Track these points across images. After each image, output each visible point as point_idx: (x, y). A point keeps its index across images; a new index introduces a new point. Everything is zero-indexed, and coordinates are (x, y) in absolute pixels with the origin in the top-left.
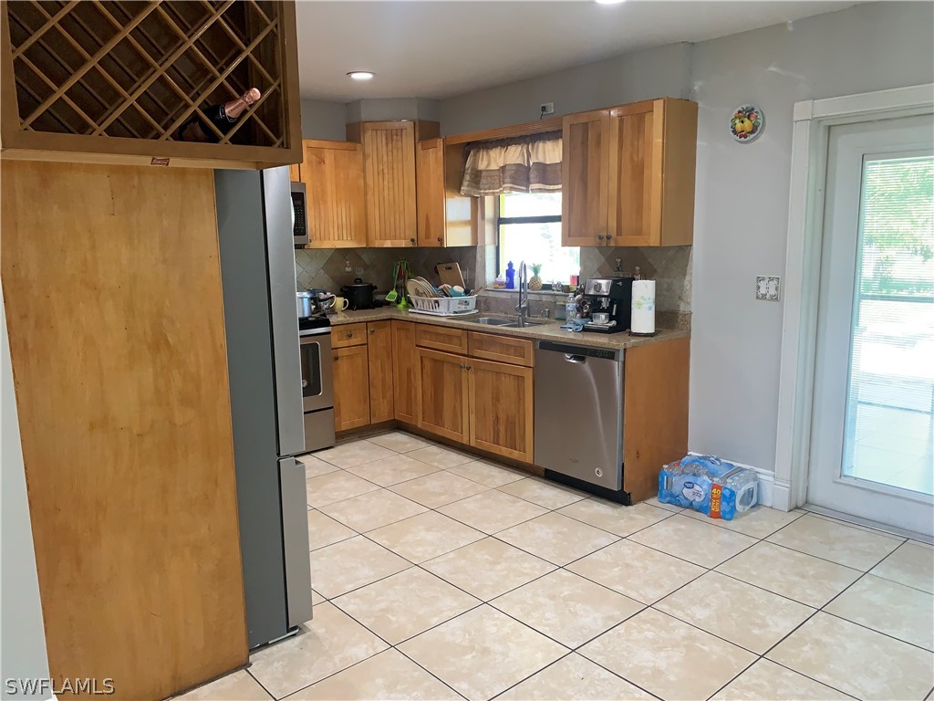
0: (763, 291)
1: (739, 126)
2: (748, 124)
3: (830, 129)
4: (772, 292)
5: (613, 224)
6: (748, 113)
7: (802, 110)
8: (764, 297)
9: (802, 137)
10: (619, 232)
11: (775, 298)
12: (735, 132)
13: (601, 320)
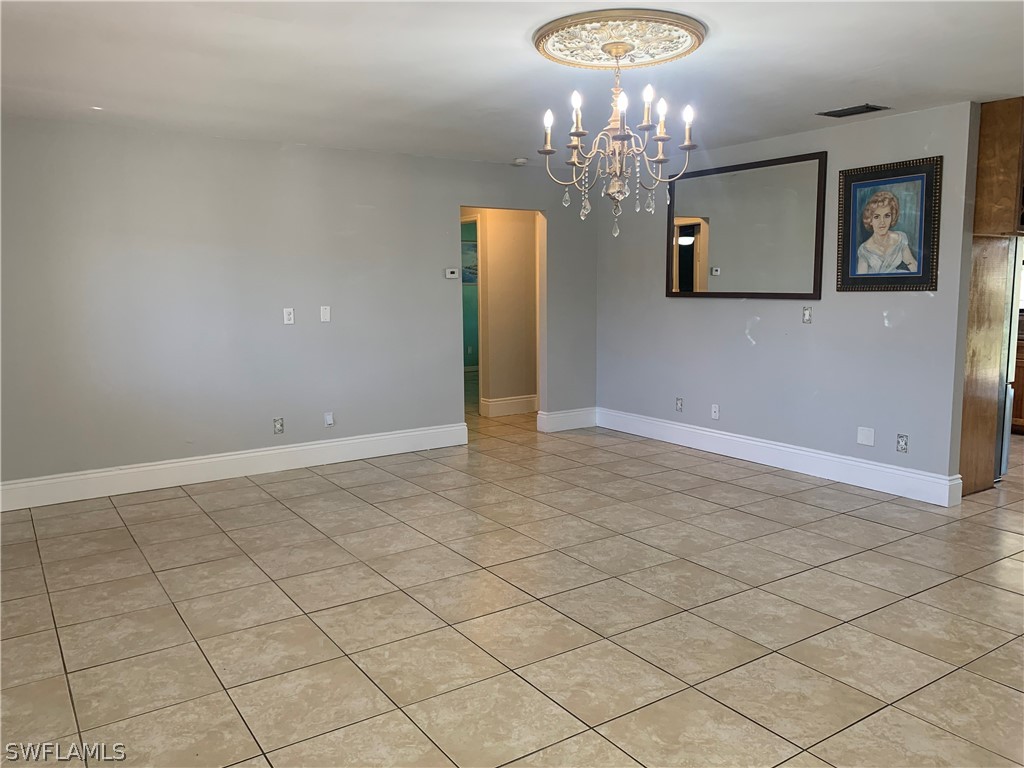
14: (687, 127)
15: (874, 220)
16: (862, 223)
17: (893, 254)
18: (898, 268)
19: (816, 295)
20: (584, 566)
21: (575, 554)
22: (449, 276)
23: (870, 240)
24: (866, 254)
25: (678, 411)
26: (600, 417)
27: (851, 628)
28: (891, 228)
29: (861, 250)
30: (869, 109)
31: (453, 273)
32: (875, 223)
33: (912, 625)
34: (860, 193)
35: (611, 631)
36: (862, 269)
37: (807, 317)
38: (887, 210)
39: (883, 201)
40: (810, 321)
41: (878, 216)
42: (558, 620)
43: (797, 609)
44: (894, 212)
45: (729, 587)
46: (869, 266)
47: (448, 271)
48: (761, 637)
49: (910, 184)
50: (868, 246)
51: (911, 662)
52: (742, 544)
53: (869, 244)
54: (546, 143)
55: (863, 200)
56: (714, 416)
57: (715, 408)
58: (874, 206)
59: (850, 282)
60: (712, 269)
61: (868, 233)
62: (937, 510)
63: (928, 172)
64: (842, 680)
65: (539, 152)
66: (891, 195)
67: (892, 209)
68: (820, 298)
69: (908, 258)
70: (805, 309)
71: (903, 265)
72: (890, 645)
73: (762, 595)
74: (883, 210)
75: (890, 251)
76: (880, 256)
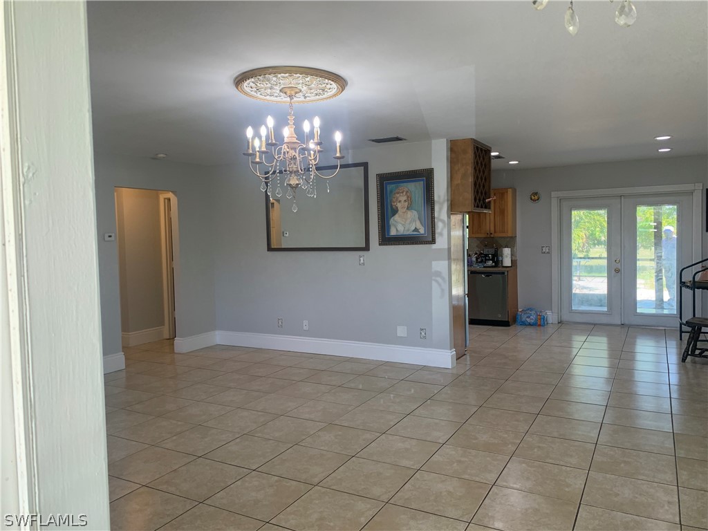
0: (544, 251)
1: (533, 198)
2: (536, 197)
3: (560, 200)
4: (547, 251)
5: (492, 229)
6: (536, 194)
7: (554, 194)
8: (544, 252)
9: (554, 203)
10: (495, 232)
11: (548, 253)
12: (531, 199)
13: (490, 263)
14: (338, 145)
15: (398, 204)
16: (391, 205)
17: (410, 224)
18: (413, 231)
19: (367, 248)
20: (271, 442)
21: (260, 435)
22: (107, 238)
23: (397, 216)
24: (395, 223)
25: (280, 328)
26: (220, 337)
27: (448, 446)
28: (408, 208)
29: (392, 221)
30: (398, 139)
31: (110, 236)
32: (399, 205)
33: (476, 439)
34: (390, 187)
35: (316, 480)
36: (393, 232)
37: (362, 261)
38: (405, 198)
39: (403, 193)
40: (364, 264)
41: (401, 201)
42: (277, 481)
43: (414, 442)
44: (410, 200)
45: (368, 436)
46: (397, 230)
47: (107, 235)
48: (405, 463)
49: (417, 184)
50: (395, 219)
51: (488, 459)
52: (360, 408)
53: (396, 217)
54: (248, 148)
55: (391, 192)
56: (305, 328)
57: (306, 322)
58: (398, 195)
59: (386, 240)
60: (283, 233)
61: (395, 212)
62: (447, 371)
63: (426, 176)
64: (463, 477)
65: (244, 154)
66: (406, 189)
67: (408, 197)
68: (369, 250)
69: (419, 225)
70: (360, 257)
71: (416, 230)
72: (474, 452)
73: (390, 437)
74: (403, 198)
75: (408, 221)
76: (403, 225)
